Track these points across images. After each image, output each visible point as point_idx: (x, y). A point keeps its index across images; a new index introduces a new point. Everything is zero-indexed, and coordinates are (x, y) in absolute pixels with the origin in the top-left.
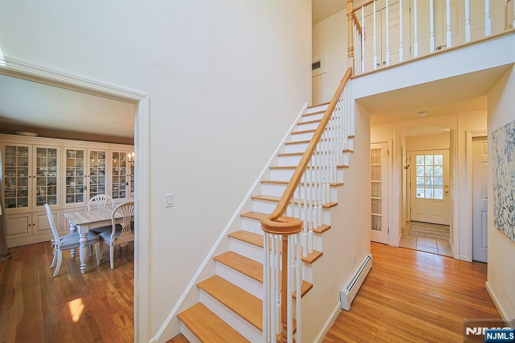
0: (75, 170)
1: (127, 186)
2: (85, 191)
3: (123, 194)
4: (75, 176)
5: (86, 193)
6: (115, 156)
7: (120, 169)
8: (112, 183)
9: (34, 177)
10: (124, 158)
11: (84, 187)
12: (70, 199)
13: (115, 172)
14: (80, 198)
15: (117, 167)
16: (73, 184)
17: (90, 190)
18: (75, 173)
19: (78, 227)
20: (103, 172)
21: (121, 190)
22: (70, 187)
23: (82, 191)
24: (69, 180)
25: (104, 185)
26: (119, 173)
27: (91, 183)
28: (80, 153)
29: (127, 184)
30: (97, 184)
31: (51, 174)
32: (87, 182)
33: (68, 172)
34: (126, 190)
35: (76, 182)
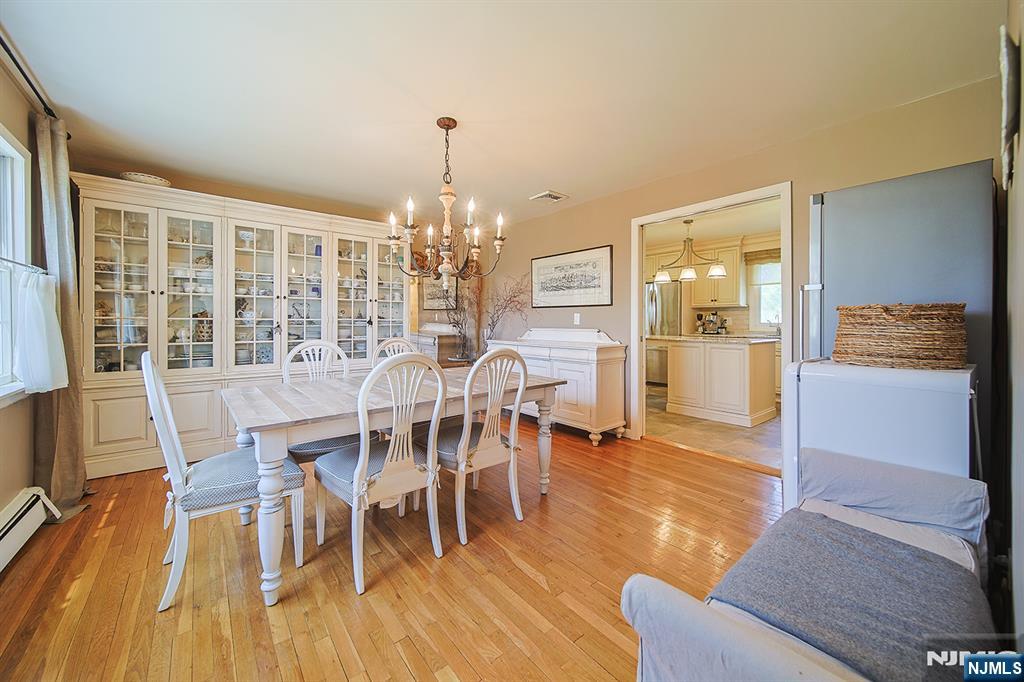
0: (255, 280)
1: (369, 327)
2: (276, 336)
3: (361, 349)
4: (255, 296)
5: (281, 341)
6: (344, 249)
7: (355, 285)
8: (336, 320)
9: (162, 293)
10: (363, 256)
11: (275, 325)
12: (245, 356)
13: (343, 290)
14: (265, 355)
15: (347, 278)
16: (250, 316)
17: (289, 334)
18: (254, 289)
19: (256, 436)
20: (317, 290)
21: (357, 338)
22: (242, 323)
23: (271, 335)
24: (240, 303)
25: (320, 323)
26: (352, 293)
27: (290, 317)
28: (265, 237)
29: (370, 322)
30: (305, 320)
31: (201, 289)
32: (280, 312)
33: (238, 283)
34: (368, 338)
35: (258, 312)
